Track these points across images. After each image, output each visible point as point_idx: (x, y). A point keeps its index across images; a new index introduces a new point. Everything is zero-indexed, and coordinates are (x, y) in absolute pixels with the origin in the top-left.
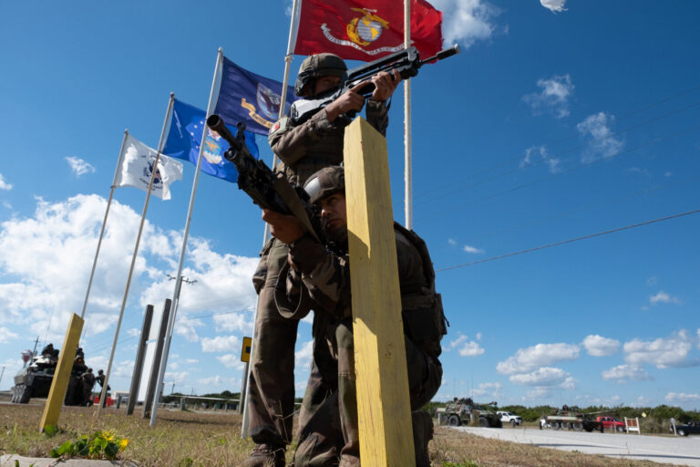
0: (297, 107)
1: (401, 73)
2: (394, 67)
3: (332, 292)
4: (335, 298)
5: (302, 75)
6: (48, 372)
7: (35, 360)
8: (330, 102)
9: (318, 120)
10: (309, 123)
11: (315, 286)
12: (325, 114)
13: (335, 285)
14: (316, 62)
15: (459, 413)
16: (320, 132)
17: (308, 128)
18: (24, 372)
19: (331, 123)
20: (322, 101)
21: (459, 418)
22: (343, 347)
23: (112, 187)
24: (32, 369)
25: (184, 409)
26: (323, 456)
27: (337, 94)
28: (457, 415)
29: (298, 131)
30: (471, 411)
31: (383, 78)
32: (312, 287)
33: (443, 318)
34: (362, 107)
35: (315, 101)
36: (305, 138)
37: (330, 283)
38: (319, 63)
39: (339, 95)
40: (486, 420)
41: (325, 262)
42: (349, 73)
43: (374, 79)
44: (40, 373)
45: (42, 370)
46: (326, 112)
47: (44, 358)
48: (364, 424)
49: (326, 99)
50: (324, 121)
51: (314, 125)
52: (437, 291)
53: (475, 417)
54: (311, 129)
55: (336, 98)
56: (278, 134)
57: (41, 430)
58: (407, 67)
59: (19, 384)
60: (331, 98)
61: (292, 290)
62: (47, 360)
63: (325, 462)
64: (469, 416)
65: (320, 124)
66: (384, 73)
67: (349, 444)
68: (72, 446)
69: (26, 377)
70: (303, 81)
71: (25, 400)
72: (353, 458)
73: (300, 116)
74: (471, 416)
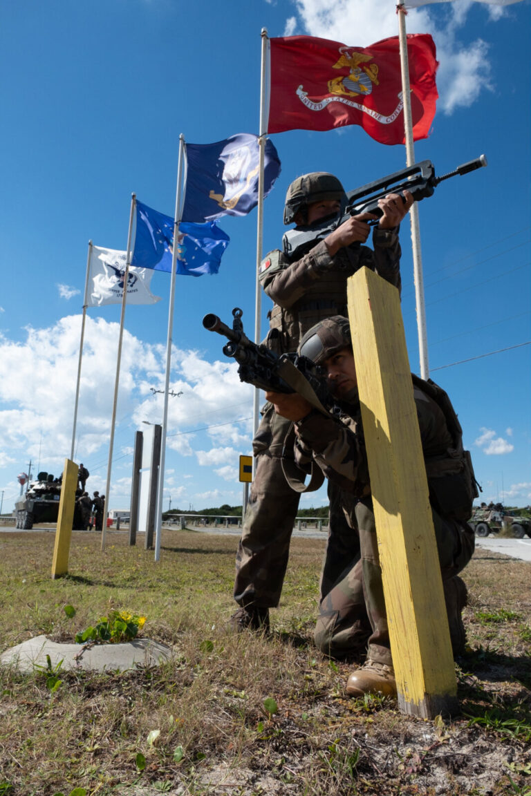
0: (289, 238)
1: (413, 194)
2: (405, 186)
3: (348, 471)
4: (352, 477)
5: (291, 202)
6: (46, 498)
7: (32, 486)
8: (329, 231)
9: (318, 255)
10: (305, 259)
11: (329, 466)
12: (325, 248)
13: (351, 463)
14: (308, 186)
15: (488, 520)
16: (319, 269)
17: (306, 266)
18: (23, 499)
19: (332, 258)
20: (320, 232)
21: (488, 527)
22: (364, 529)
23: (84, 307)
24: (30, 496)
25: (184, 528)
26: (347, 632)
27: (336, 223)
28: (486, 523)
29: (295, 269)
30: (503, 518)
31: (393, 201)
32: (326, 467)
33: (474, 482)
34: (367, 237)
35: (310, 233)
36: (304, 278)
37: (345, 461)
38: (311, 187)
39: (339, 225)
40: (521, 527)
41: (337, 439)
42: (349, 196)
43: (381, 204)
44: (38, 500)
45: (40, 496)
46: (326, 244)
47: (40, 483)
48: (394, 623)
49: (323, 230)
50: (324, 256)
51: (313, 262)
52: (465, 448)
53: (507, 525)
54: (310, 267)
55: (335, 228)
56: (271, 274)
57: (53, 576)
58: (420, 187)
59: (21, 511)
60: (329, 228)
61: (302, 459)
62: (43, 486)
63: (349, 638)
64: (500, 523)
65: (320, 260)
66: (394, 196)
67: (376, 633)
68: (94, 632)
69: (26, 504)
70: (294, 209)
71: (28, 526)
72: (382, 648)
73: (293, 249)
74: (503, 524)
